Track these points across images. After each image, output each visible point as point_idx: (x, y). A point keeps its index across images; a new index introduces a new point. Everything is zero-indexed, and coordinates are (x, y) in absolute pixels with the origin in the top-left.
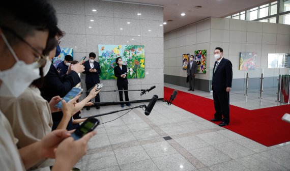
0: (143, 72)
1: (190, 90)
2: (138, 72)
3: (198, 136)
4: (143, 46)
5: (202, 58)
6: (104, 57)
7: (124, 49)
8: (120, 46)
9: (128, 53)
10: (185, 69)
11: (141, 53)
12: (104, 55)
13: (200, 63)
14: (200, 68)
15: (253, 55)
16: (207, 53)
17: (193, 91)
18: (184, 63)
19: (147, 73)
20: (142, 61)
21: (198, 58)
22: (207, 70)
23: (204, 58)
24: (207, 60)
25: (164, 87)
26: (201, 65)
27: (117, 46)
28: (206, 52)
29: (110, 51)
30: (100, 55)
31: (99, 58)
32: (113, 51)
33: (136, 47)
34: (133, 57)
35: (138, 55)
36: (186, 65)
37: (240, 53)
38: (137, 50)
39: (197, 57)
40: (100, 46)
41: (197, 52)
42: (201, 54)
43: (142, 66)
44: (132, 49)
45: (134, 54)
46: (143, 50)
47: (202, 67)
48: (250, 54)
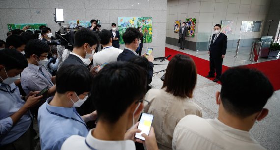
0: (151, 38)
1: (181, 49)
2: (147, 38)
3: (201, 89)
4: (151, 18)
5: (192, 24)
6: (122, 27)
7: (137, 20)
8: (135, 18)
9: (140, 23)
10: (177, 32)
11: (149, 23)
12: (123, 25)
13: (190, 28)
14: (190, 32)
15: (231, 22)
16: (197, 21)
17: (183, 49)
18: (176, 27)
19: (153, 38)
20: (150, 29)
21: (189, 24)
22: (195, 34)
23: (193, 25)
24: (196, 27)
25: (166, 48)
26: (191, 30)
27: (132, 18)
28: (195, 20)
29: (127, 22)
30: (120, 25)
31: (119, 28)
32: (129, 22)
33: (146, 18)
34: (144, 26)
35: (147, 24)
36: (177, 29)
37: (221, 21)
38: (147, 21)
39: (187, 24)
40: (120, 18)
41: (188, 20)
42: (191, 21)
43: (150, 33)
44: (143, 20)
45: (144, 24)
46: (151, 21)
47: (191, 31)
48: (229, 21)
